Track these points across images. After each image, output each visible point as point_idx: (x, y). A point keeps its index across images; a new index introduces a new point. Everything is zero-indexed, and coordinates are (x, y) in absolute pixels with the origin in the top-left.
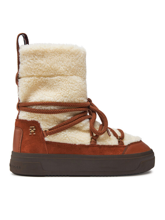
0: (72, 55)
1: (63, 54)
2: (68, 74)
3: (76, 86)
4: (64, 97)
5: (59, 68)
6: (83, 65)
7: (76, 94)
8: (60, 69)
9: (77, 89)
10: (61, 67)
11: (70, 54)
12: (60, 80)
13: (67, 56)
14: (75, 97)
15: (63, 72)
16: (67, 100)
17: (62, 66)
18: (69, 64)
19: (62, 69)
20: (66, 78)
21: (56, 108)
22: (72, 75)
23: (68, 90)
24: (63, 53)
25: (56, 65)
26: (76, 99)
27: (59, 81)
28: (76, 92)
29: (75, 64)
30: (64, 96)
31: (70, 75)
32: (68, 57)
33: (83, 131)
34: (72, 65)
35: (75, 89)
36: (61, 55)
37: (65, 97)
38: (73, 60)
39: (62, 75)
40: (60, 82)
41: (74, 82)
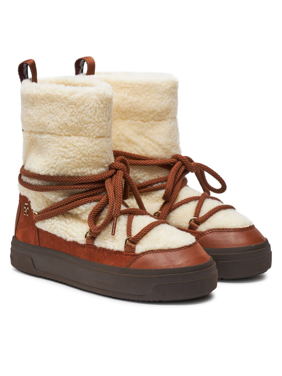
0: (71, 106)
1: (56, 103)
2: (62, 134)
3: (72, 151)
4: (50, 168)
5: (49, 123)
6: (94, 119)
7: (69, 163)
8: (50, 125)
9: (73, 155)
10: (51, 123)
11: (67, 104)
12: (49, 140)
13: (62, 106)
14: (66, 169)
15: (53, 129)
16: (54, 172)
17: (53, 120)
18: (64, 120)
19: (52, 125)
20: (57, 139)
21: (41, 184)
22: (70, 136)
23: (55, 157)
24: (56, 101)
25: (44, 119)
26: (70, 172)
27: (49, 142)
28: (69, 160)
29: (77, 120)
30: (50, 166)
31: (65, 135)
32: (65, 109)
33: (83, 220)
34: (70, 122)
35: (67, 157)
36: (53, 104)
37: (52, 167)
38: (74, 113)
39: (52, 134)
40: (49, 144)
41: (68, 146)
